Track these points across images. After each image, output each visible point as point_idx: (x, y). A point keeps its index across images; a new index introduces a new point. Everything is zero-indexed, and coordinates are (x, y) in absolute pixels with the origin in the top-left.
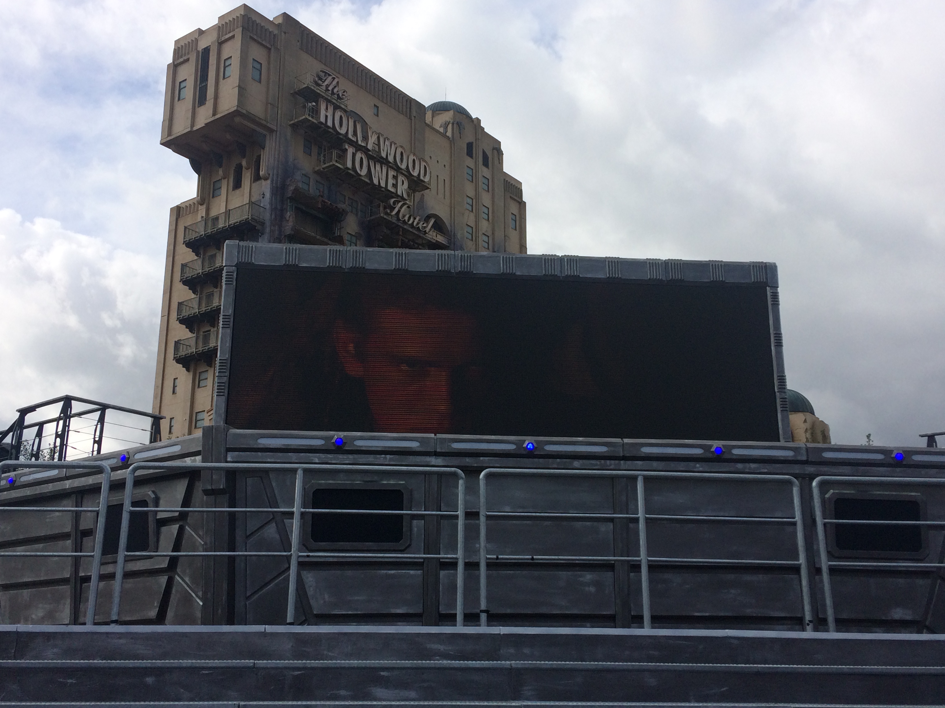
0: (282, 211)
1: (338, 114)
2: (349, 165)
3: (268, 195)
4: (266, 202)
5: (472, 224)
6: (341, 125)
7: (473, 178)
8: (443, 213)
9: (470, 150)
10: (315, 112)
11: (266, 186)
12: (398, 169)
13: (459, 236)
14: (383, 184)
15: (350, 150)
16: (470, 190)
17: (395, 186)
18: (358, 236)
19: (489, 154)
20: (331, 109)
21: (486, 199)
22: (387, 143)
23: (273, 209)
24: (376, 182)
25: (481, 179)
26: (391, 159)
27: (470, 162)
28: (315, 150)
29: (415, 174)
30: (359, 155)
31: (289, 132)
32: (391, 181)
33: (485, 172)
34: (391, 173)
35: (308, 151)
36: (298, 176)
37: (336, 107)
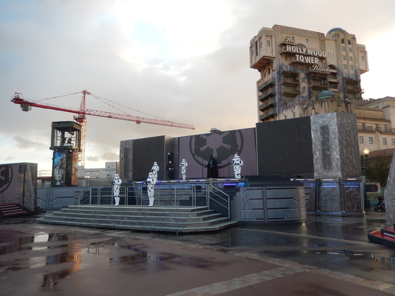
0: (280, 78)
1: (293, 47)
2: (298, 60)
3: (276, 75)
4: (276, 77)
5: (346, 64)
6: (294, 50)
7: (344, 49)
8: (334, 63)
9: (343, 41)
10: (286, 49)
11: (275, 73)
12: (315, 56)
13: (341, 68)
14: (310, 62)
15: (298, 56)
16: (344, 53)
17: (314, 61)
18: (305, 78)
19: (350, 40)
20: (290, 46)
21: (351, 55)
22: (310, 50)
23: (278, 78)
24: (307, 62)
25: (348, 49)
26: (312, 54)
27: (343, 45)
28: (288, 58)
29: (321, 56)
30: (301, 56)
31: (280, 56)
32: (312, 60)
33: (350, 46)
34: (312, 58)
35: (286, 60)
36: (284, 67)
37: (292, 45)
